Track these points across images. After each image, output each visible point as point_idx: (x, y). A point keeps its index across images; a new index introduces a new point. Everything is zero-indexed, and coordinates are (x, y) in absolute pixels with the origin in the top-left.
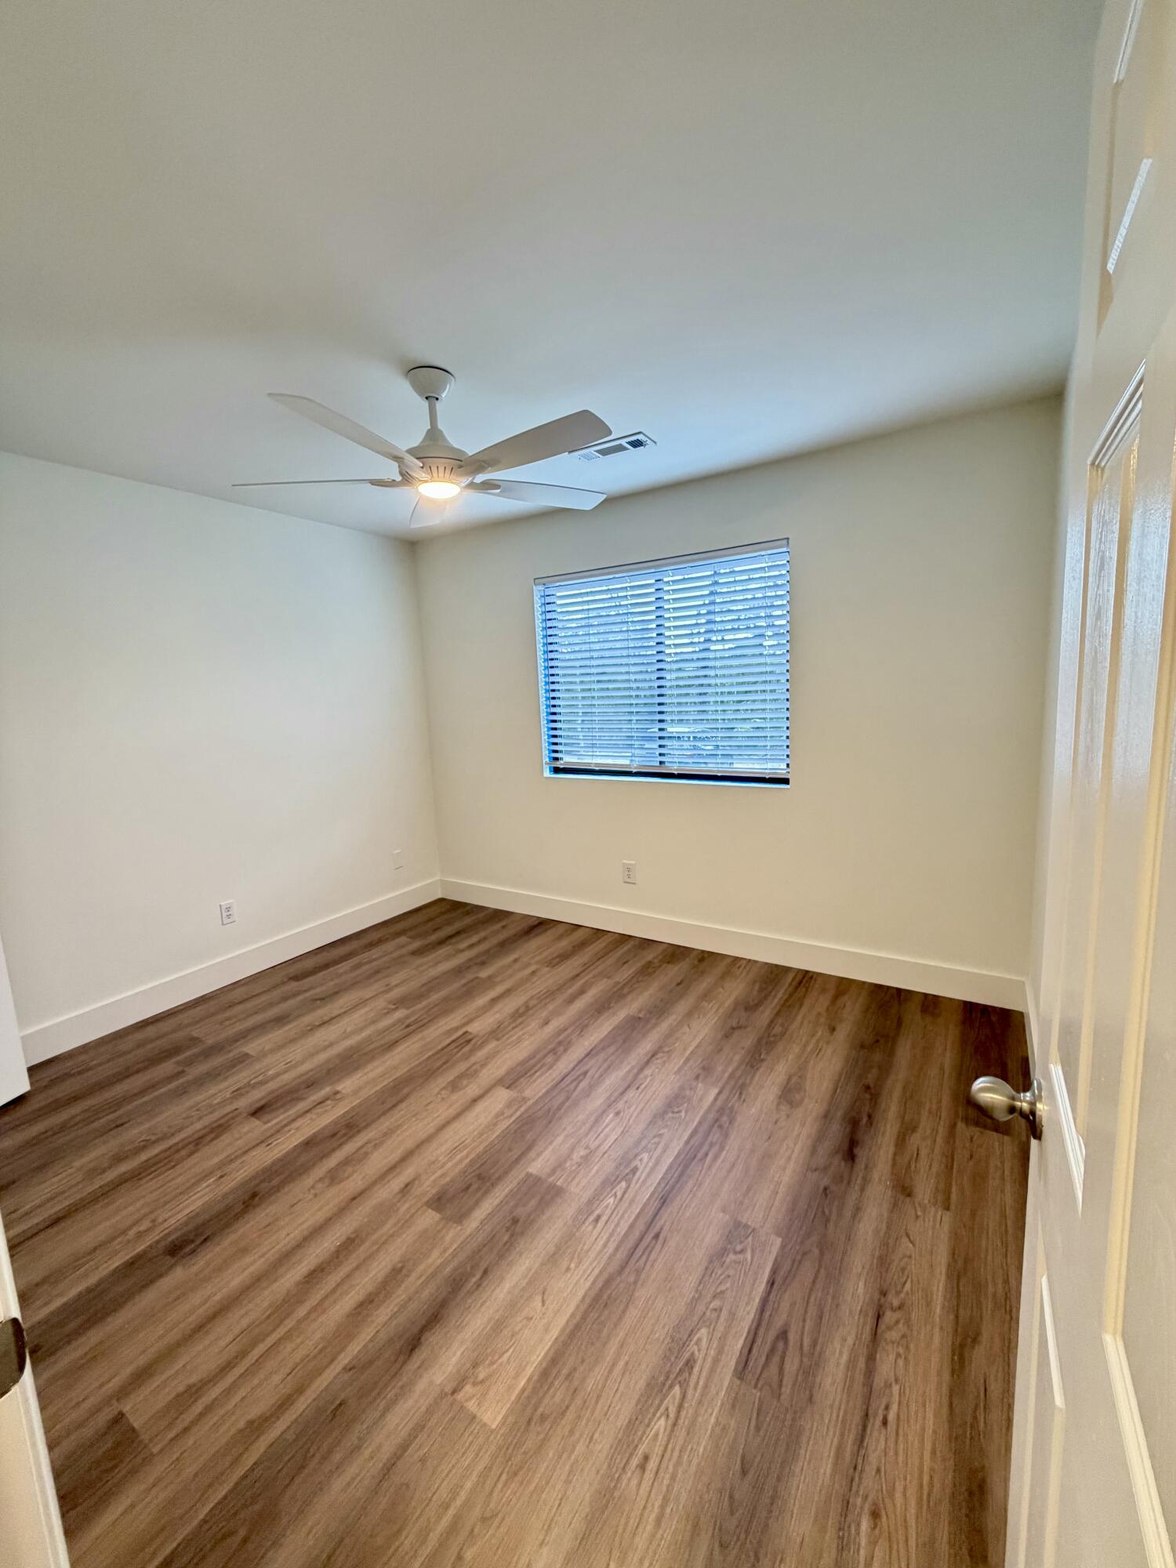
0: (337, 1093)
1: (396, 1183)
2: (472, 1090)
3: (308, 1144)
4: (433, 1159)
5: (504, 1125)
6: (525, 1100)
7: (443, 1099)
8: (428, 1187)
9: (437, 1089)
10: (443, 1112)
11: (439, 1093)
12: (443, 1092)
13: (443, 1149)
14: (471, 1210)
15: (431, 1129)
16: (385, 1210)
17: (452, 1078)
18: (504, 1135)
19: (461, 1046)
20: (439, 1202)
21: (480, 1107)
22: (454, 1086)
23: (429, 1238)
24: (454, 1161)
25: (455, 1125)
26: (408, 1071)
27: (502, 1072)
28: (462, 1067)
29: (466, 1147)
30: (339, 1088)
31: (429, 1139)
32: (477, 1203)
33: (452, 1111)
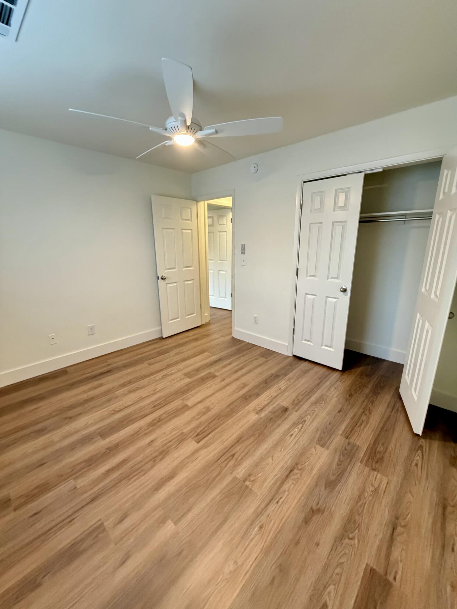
0: (257, 413)
1: (227, 381)
2: (201, 407)
3: (258, 395)
4: (216, 386)
5: (193, 392)
6: (182, 400)
7: (213, 404)
8: (218, 380)
9: (215, 408)
10: (213, 399)
11: (215, 407)
12: (212, 407)
13: (213, 388)
14: (207, 374)
15: (217, 394)
16: (229, 376)
17: (209, 413)
18: (194, 389)
19: (202, 432)
20: (214, 377)
21: (199, 399)
22: (208, 409)
23: (218, 371)
24: (211, 384)
25: (209, 394)
26: (228, 420)
27: (187, 413)
28: (204, 418)
29: (206, 387)
30: (257, 416)
31: (217, 391)
32: (205, 375)
33: (210, 399)
